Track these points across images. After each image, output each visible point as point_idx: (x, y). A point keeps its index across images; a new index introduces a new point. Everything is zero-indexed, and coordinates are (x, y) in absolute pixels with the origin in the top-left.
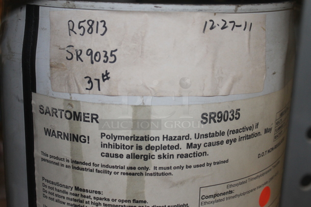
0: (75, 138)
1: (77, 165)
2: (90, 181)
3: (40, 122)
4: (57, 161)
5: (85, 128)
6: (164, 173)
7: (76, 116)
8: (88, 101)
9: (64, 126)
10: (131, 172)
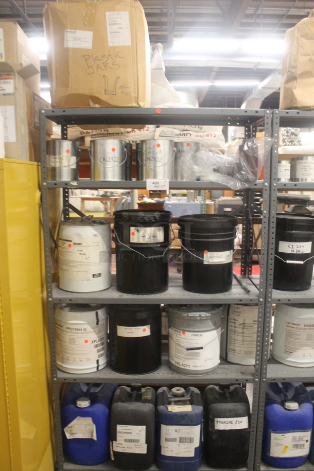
0: (235, 323)
1: (235, 327)
2: (236, 329)
3: (229, 320)
4: (231, 326)
5: (236, 322)
6: (246, 329)
7: (235, 320)
8: (237, 318)
9: (233, 321)
10: (243, 328)
